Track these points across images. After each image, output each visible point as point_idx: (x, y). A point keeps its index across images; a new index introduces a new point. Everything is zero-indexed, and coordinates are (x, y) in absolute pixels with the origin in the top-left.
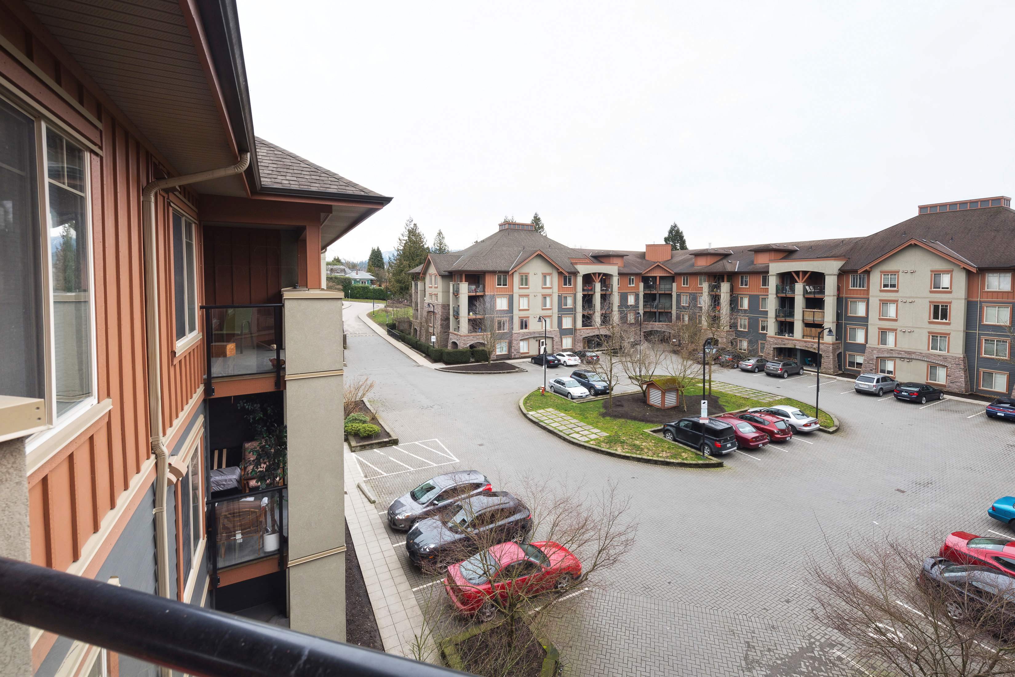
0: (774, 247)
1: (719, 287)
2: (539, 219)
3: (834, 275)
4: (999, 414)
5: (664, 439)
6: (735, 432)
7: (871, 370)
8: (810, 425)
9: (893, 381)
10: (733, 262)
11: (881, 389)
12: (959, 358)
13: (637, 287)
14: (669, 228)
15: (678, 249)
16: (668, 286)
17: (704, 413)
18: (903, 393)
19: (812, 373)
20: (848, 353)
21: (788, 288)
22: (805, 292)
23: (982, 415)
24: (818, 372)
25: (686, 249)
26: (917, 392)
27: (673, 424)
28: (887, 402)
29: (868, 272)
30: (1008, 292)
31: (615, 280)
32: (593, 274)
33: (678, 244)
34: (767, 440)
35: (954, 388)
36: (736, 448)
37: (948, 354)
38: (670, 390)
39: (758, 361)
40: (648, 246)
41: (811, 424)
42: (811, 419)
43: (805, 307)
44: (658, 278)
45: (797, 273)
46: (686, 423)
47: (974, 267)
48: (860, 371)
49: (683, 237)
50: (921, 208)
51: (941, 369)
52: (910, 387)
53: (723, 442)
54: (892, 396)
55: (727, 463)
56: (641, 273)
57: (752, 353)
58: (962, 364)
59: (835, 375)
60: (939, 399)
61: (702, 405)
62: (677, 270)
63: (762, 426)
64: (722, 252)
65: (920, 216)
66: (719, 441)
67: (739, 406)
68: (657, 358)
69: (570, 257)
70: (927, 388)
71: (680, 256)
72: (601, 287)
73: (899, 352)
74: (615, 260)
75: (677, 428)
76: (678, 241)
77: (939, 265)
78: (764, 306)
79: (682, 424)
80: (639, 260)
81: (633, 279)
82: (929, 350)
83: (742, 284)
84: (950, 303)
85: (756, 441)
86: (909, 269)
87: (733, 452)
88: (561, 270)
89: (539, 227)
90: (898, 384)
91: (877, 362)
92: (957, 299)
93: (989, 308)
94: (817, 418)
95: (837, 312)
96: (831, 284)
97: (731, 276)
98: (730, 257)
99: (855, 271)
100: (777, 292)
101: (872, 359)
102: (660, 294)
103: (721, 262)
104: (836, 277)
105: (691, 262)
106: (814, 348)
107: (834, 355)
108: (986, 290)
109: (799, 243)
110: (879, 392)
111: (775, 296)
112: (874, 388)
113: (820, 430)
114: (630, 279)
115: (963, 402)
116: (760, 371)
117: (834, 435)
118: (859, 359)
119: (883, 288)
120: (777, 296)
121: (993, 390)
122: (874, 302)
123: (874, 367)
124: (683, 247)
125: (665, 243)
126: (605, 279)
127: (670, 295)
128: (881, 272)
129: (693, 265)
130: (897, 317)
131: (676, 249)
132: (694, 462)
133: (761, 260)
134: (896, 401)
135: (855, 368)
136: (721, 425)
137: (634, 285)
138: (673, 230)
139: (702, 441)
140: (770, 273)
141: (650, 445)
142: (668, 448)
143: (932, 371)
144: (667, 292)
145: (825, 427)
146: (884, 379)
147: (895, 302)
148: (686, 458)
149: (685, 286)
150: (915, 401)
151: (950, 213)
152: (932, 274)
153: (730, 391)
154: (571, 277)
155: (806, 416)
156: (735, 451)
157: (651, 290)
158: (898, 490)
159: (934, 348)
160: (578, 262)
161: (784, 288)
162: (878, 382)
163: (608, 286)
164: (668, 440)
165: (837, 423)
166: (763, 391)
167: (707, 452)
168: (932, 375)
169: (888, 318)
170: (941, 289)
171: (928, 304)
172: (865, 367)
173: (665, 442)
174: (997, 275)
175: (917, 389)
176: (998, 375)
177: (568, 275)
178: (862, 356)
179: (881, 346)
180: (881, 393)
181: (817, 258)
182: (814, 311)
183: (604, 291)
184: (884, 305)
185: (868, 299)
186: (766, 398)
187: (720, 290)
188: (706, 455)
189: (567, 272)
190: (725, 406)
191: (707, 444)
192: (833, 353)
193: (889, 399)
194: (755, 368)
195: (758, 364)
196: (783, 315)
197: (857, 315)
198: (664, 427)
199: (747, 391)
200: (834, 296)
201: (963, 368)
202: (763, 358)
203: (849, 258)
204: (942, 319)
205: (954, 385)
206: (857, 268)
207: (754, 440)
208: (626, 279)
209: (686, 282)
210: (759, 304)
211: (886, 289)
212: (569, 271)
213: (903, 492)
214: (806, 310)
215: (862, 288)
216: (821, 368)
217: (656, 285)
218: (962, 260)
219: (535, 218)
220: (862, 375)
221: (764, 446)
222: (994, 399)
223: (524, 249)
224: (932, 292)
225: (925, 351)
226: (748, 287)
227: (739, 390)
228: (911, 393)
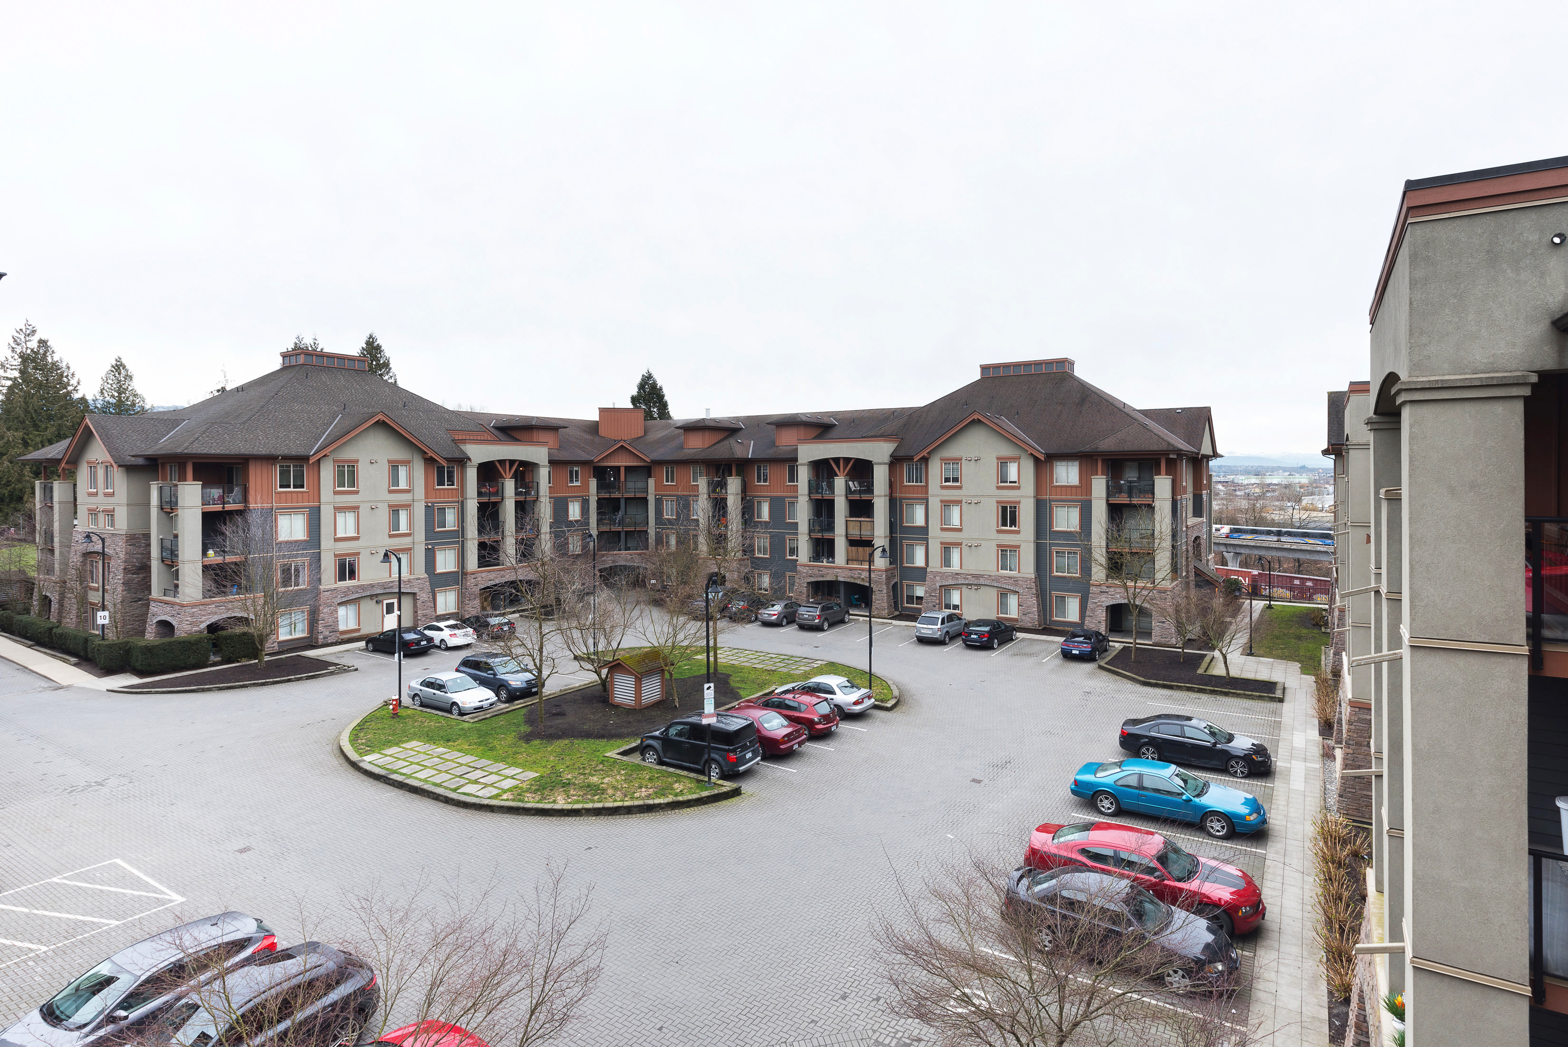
0: (804, 418)
1: (723, 485)
2: (378, 348)
3: (885, 464)
4: (1074, 652)
5: (643, 763)
6: (758, 731)
7: (934, 606)
8: (862, 702)
9: (960, 619)
10: (745, 442)
11: (947, 632)
12: (1031, 580)
13: (585, 486)
14: (638, 380)
15: (655, 419)
16: (640, 485)
17: (709, 707)
18: (972, 636)
19: (861, 619)
20: (905, 583)
21: (824, 484)
22: (848, 490)
23: (1057, 656)
24: (870, 617)
25: (669, 417)
26: (988, 632)
27: (657, 733)
28: (954, 652)
29: (925, 460)
30: (1076, 487)
31: (543, 474)
32: (500, 461)
33: (655, 410)
34: (804, 736)
35: (1027, 623)
36: (759, 758)
37: (1019, 575)
38: (650, 672)
39: (786, 606)
40: (602, 411)
41: (863, 699)
42: (864, 691)
43: (848, 514)
44: (622, 470)
45: (837, 460)
46: (679, 727)
47: (1042, 453)
48: (920, 609)
49: (663, 396)
50: (984, 368)
51: (1012, 596)
52: (980, 626)
53: (740, 752)
54: (960, 643)
55: (747, 787)
56: (591, 462)
57: (778, 594)
58: (1034, 587)
59: (890, 619)
60: (1012, 640)
61: (706, 692)
62: (657, 455)
63: (797, 714)
64: (728, 424)
65: (983, 379)
66: (734, 751)
67: (761, 686)
68: (627, 617)
69: (449, 427)
70: (998, 624)
71: (658, 431)
72: (516, 488)
73: (965, 576)
74: (543, 436)
75: (665, 740)
76: (654, 403)
77: (1006, 450)
78: (793, 515)
79: (673, 731)
80: (588, 437)
81: (577, 472)
82: (998, 570)
83: (759, 480)
84: (1019, 502)
85: (790, 741)
86: (973, 456)
87: (756, 767)
88: (430, 454)
89: (377, 364)
90: (966, 623)
91: (940, 593)
92: (1027, 497)
93: (1059, 509)
94: (870, 688)
95: (890, 520)
96: (881, 475)
97: (743, 466)
98: (742, 432)
99: (910, 459)
100: (810, 492)
101: (935, 590)
102: (626, 499)
103: (726, 442)
104: (887, 467)
105: (678, 442)
106: (863, 579)
107: (888, 588)
108: (1055, 484)
109: (836, 413)
110: (945, 638)
111: (807, 498)
112: (939, 633)
113: (875, 707)
114: (571, 472)
115: (1037, 640)
116: (789, 623)
117: (893, 712)
118: (920, 591)
119: (944, 484)
120: (810, 499)
121: (1066, 620)
122: (935, 504)
123: (938, 602)
124: (664, 412)
125: (632, 407)
126: (523, 473)
127: (645, 500)
128: (942, 460)
129: (681, 447)
130: (961, 526)
131: (652, 418)
132: (695, 796)
133: (786, 439)
134: (965, 648)
135: (915, 606)
136: (735, 724)
137: (578, 484)
138: (646, 383)
139: (706, 756)
140: (800, 461)
141: (617, 781)
142: (650, 779)
143: (1003, 601)
144: (638, 495)
145: (882, 701)
146: (950, 618)
147: (958, 502)
148: (681, 791)
149: (669, 483)
150: (985, 645)
151: (1014, 378)
152: (998, 463)
153: (747, 661)
154: (453, 467)
155: (857, 688)
156: (758, 764)
157: (610, 492)
158: (974, 780)
159: (1004, 567)
160: (468, 437)
161: (819, 484)
162: (943, 623)
163: (530, 484)
164: (650, 765)
165: (896, 693)
166: (794, 655)
167: (715, 774)
168: (1003, 605)
169: (952, 526)
170: (1008, 484)
171: (995, 505)
172: (927, 603)
173: (645, 770)
174: (1064, 463)
175: (987, 629)
176: (1070, 600)
177: (446, 465)
178: (922, 585)
179: (945, 569)
180: (947, 639)
181: (862, 437)
182: (860, 521)
183: (522, 495)
184: (946, 507)
185: (927, 500)
186: (801, 666)
187: (726, 489)
188: (713, 779)
189: (445, 458)
190: (740, 688)
191: (714, 760)
192: (887, 584)
193: (957, 646)
194: (782, 619)
195: (786, 610)
196: (819, 528)
197: (915, 525)
198: (642, 742)
199: (772, 658)
200: (885, 496)
201: (1035, 592)
202: (793, 600)
203: (902, 439)
204: (1011, 526)
205: (1026, 618)
206: (912, 454)
207: (786, 739)
208: (565, 473)
209: (670, 477)
210: (785, 512)
211: (947, 484)
212: (449, 456)
213: (979, 782)
214: (849, 519)
215: (919, 484)
216: (873, 610)
217: (619, 483)
218: (1029, 443)
219: (370, 345)
220: (923, 615)
221: (800, 746)
222: (1068, 632)
223: (345, 409)
224: (999, 488)
225: (994, 573)
226: (768, 484)
227: (760, 658)
228: (981, 635)
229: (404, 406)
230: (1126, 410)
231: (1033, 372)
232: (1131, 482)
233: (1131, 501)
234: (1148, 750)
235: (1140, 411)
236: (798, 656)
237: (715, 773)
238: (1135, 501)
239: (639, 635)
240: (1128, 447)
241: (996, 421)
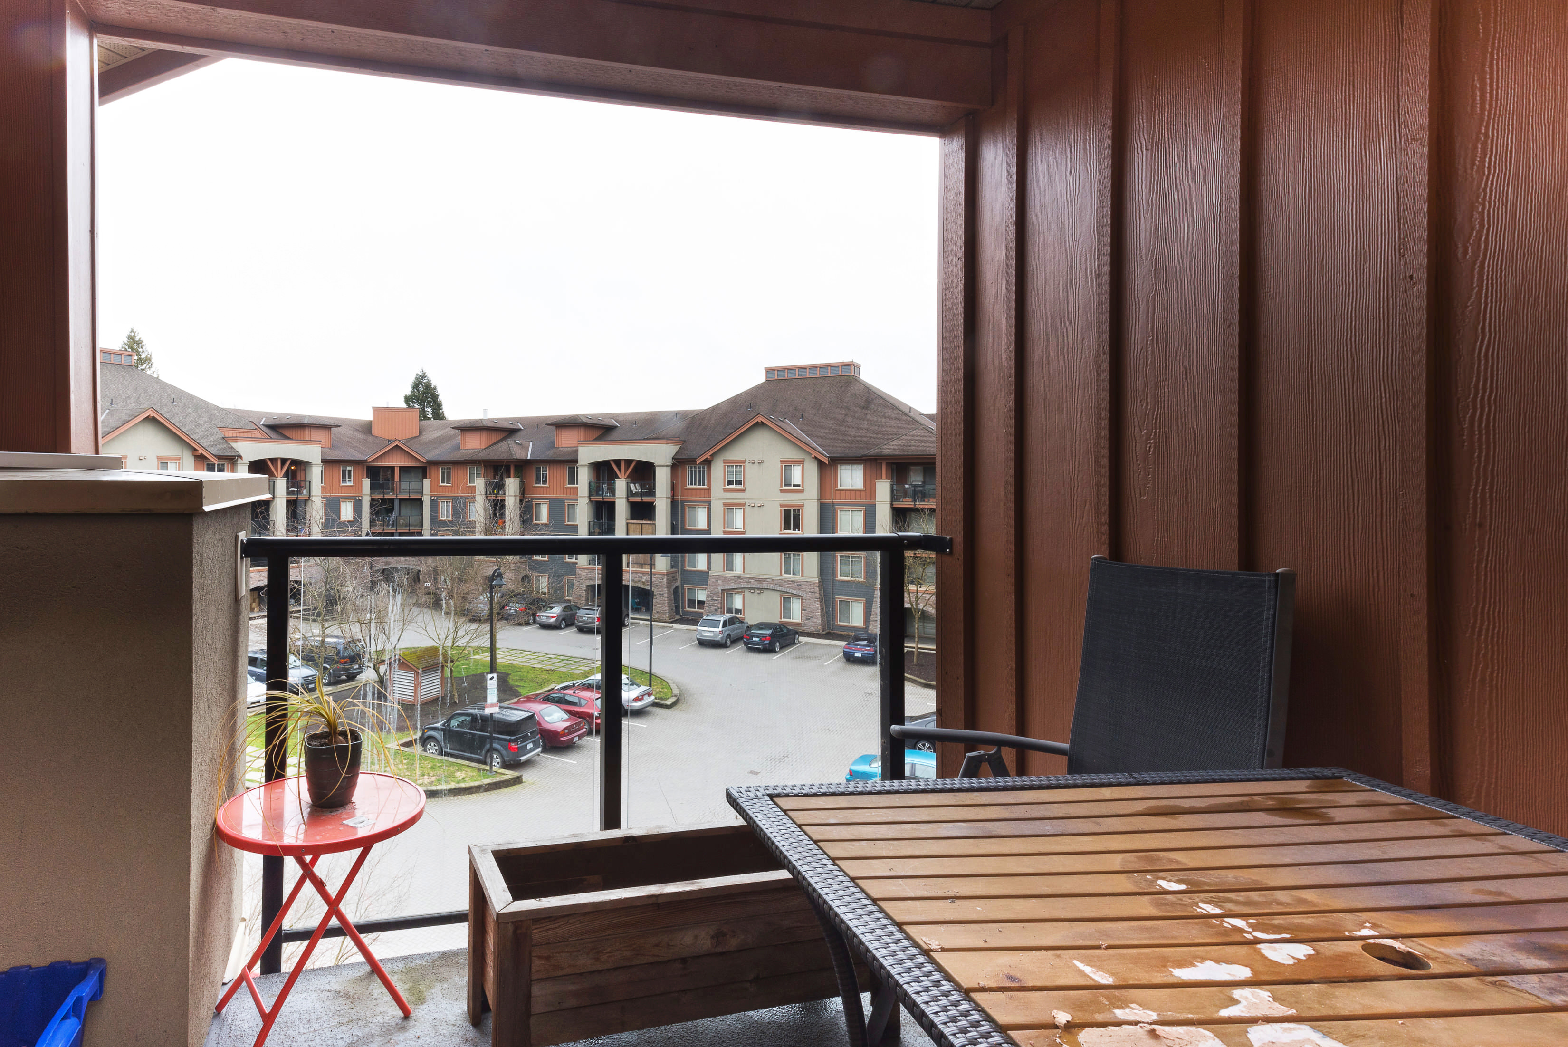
0: (585, 420)
1: (501, 486)
2: (139, 343)
3: (667, 466)
4: (856, 655)
5: (424, 754)
6: (539, 724)
7: (716, 610)
8: (642, 699)
9: (742, 622)
10: (524, 443)
11: (729, 635)
12: (814, 583)
13: (359, 487)
14: (412, 379)
15: (429, 419)
16: (415, 485)
17: (492, 696)
18: (754, 639)
19: (642, 622)
20: (687, 586)
21: (605, 486)
22: (630, 493)
23: (838, 660)
24: (651, 620)
25: (443, 418)
26: (770, 635)
27: (439, 725)
28: (736, 655)
29: (708, 462)
30: (860, 491)
31: (316, 474)
32: (272, 460)
33: (429, 410)
34: (584, 730)
35: (811, 627)
36: (540, 749)
37: (803, 579)
38: (430, 668)
39: (565, 608)
40: (377, 410)
41: (643, 696)
42: (643, 688)
43: (629, 517)
44: (397, 471)
45: (618, 462)
46: (461, 719)
47: (826, 456)
48: (702, 613)
49: (438, 396)
50: (769, 371)
51: (795, 600)
52: (762, 629)
53: (522, 742)
54: (741, 646)
55: (528, 775)
56: (365, 461)
57: (556, 596)
58: (818, 591)
59: (672, 622)
60: (795, 644)
61: (489, 682)
62: (432, 455)
63: (577, 709)
64: (506, 425)
65: (768, 382)
66: (516, 741)
67: (541, 684)
68: (406, 615)
69: (219, 424)
70: (780, 627)
71: (434, 430)
72: (288, 488)
73: (749, 580)
74: (315, 435)
75: (447, 732)
76: (429, 402)
77: (790, 453)
78: (572, 517)
79: (454, 723)
80: (360, 436)
81: (350, 471)
82: (781, 574)
83: (538, 482)
84: (802, 506)
85: (570, 733)
86: (757, 459)
87: (536, 758)
88: (201, 451)
89: (140, 359)
90: (748, 627)
91: (723, 598)
92: (810, 500)
93: (843, 513)
94: (650, 685)
95: (672, 523)
96: (662, 478)
97: (521, 467)
98: (519, 434)
99: (693, 461)
100: (590, 495)
101: (717, 594)
102: (401, 500)
103: (504, 443)
104: (669, 469)
105: (454, 442)
106: (644, 583)
107: (669, 591)
108: (839, 487)
109: (618, 415)
110: (726, 641)
111: (587, 500)
112: (721, 636)
113: (655, 705)
114: (344, 472)
115: (821, 644)
116: (568, 626)
117: (672, 709)
118: (701, 596)
119: (727, 487)
120: (591, 501)
121: (850, 624)
122: (717, 507)
123: (720, 606)
124: (438, 414)
125: (405, 406)
126: (294, 473)
127: (420, 501)
128: (725, 462)
129: (458, 448)
130: (744, 529)
131: (426, 418)
132: (477, 783)
133: (567, 440)
134: (746, 651)
135: (697, 610)
136: (516, 716)
137: (351, 484)
138: (420, 382)
139: (488, 746)
140: (580, 462)
141: (399, 769)
142: (432, 768)
143: (786, 605)
144: (413, 496)
145: (662, 699)
146: (732, 621)
147: (741, 505)
148: (463, 779)
149: (445, 484)
150: (768, 649)
151: (799, 381)
152: (781, 466)
153: (526, 662)
154: (223, 465)
155: (637, 685)
156: (539, 755)
157: (383, 493)
158: (751, 772)
159: (787, 572)
160: (238, 435)
161: (599, 487)
162: (724, 625)
163: (302, 484)
164: (431, 755)
165: (676, 691)
166: (574, 656)
167: (496, 764)
168: (786, 610)
169: (734, 530)
170: (792, 487)
171: (779, 508)
172: (709, 607)
173: (426, 760)
174: (849, 467)
175: (769, 632)
176: (855, 604)
177: (216, 463)
178: (702, 589)
179: (727, 573)
180: (729, 642)
181: (644, 439)
182: (642, 524)
183: (293, 494)
184: (729, 510)
185: (709, 502)
186: (580, 666)
187: (504, 491)
188: (494, 769)
189: (215, 456)
190: (519, 686)
191: (495, 750)
192: (668, 587)
193: (739, 649)
194: (561, 622)
195: (564, 613)
196: (598, 531)
197: (697, 528)
198: (423, 734)
199: (551, 658)
200: (667, 498)
201: (818, 596)
202: (572, 603)
203: (685, 441)
204: (794, 530)
205: (809, 623)
206: (695, 456)
207: (566, 731)
208: (337, 473)
209: (446, 478)
210: (564, 514)
211: (730, 487)
212: (220, 454)
213: (757, 773)
214: (630, 521)
215: (701, 487)
216: (654, 614)
217: (393, 484)
218: (813, 446)
219: (132, 338)
220: (704, 617)
221: (580, 739)
222: (851, 636)
223: (112, 404)
224: (782, 491)
225: (777, 576)
226: (547, 485)
227: (539, 658)
228: (762, 637)
229: (173, 402)
230: (911, 414)
231: (818, 376)
232: (915, 486)
233: (915, 505)
234: (924, 745)
235: (926, 416)
236: (579, 656)
237: (496, 761)
238: (919, 505)
239: (420, 630)
240: (912, 451)
241: (780, 424)
